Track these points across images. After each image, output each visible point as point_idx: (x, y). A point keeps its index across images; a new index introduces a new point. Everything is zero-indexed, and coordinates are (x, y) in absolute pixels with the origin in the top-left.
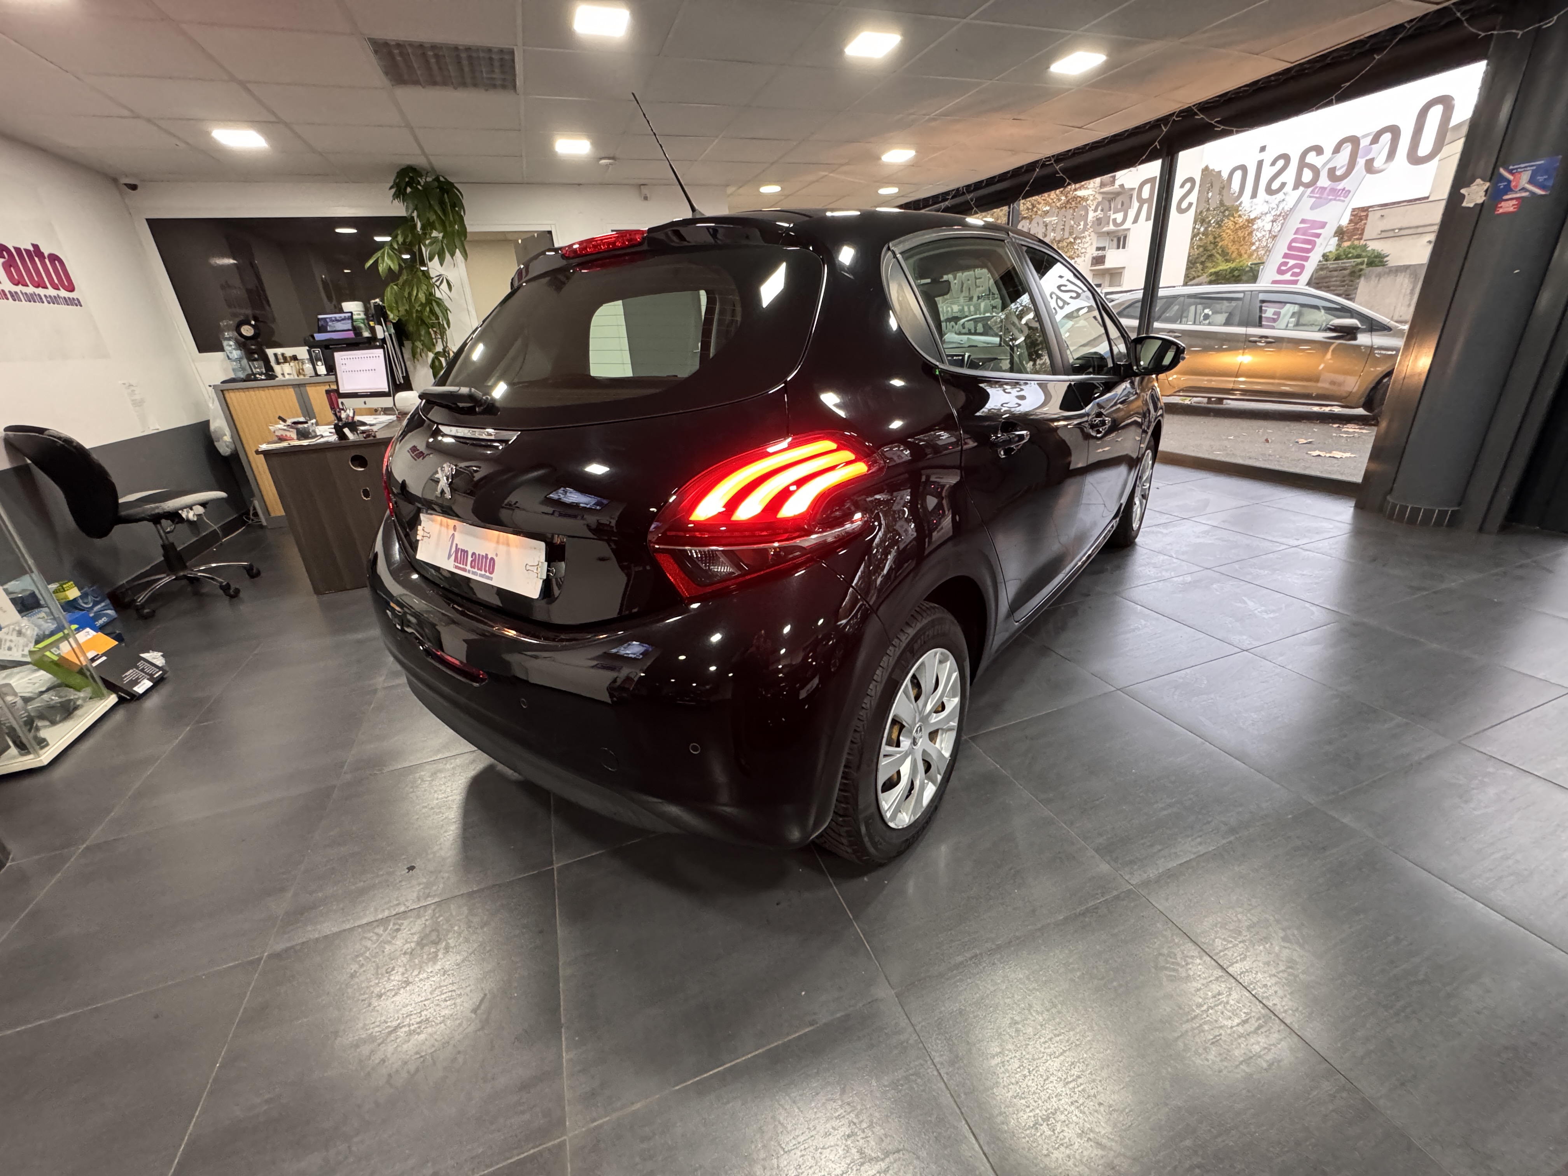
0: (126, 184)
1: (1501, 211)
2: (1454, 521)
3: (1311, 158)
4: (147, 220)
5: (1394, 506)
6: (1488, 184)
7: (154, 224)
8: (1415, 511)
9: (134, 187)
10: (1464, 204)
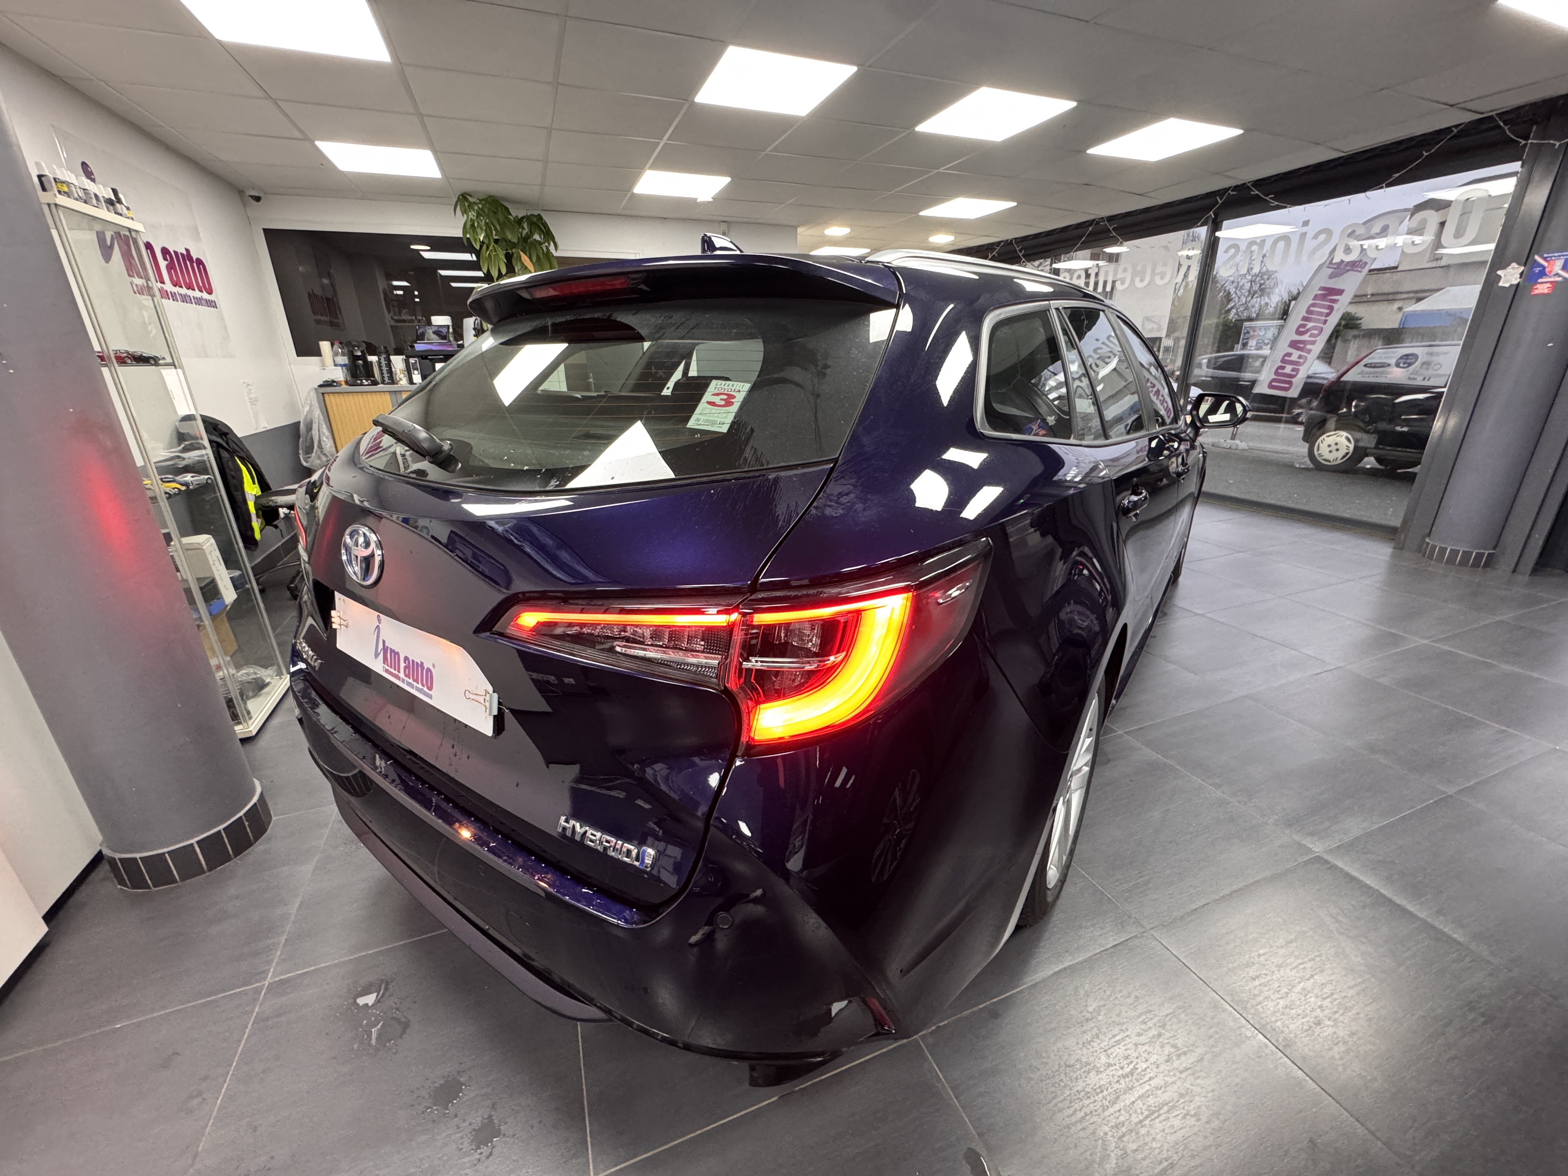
0: (251, 196)
1: (1536, 292)
2: (1490, 562)
4: (265, 230)
5: (1434, 547)
6: (1522, 268)
7: (270, 234)
8: (1454, 553)
9: (258, 199)
10: (1501, 284)
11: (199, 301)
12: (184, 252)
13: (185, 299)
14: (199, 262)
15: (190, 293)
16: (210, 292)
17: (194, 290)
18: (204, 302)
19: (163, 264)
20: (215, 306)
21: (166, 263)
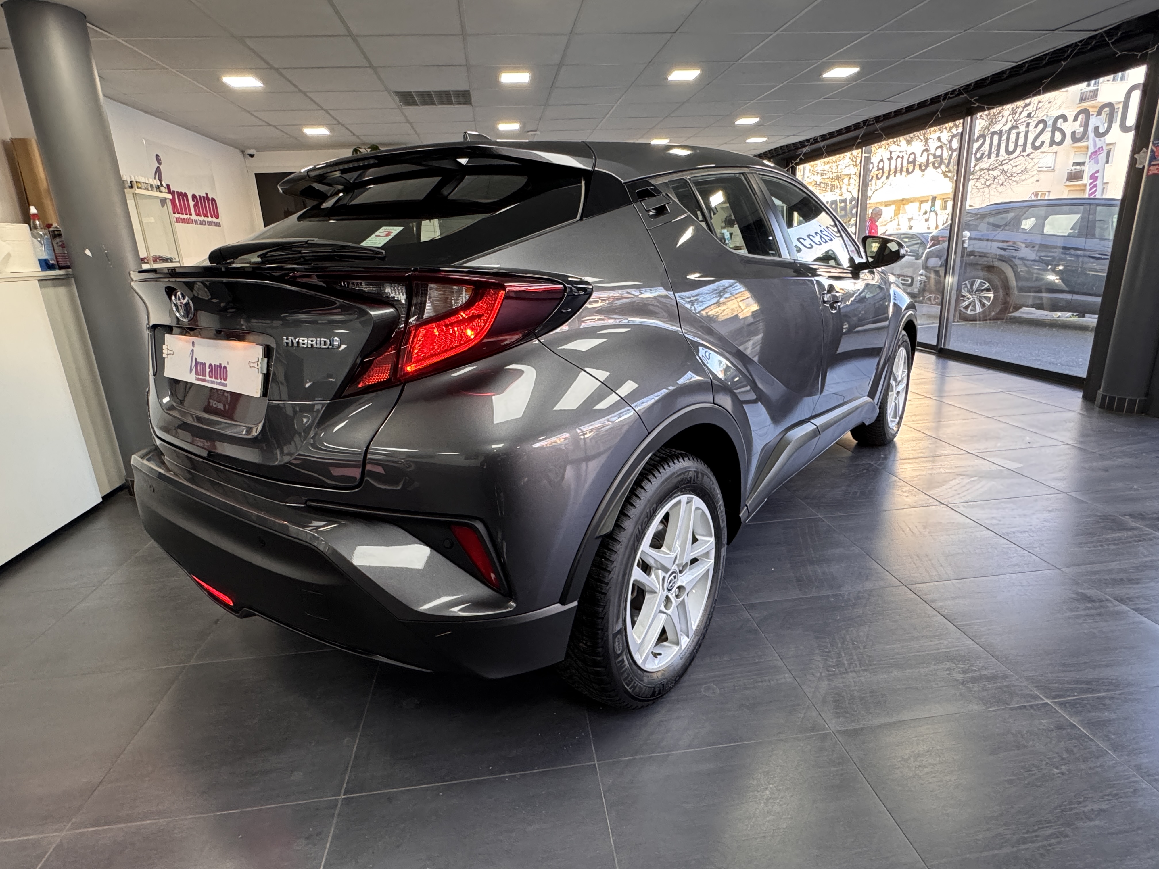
0: (249, 154)
1: (1151, 172)
3: (1060, 123)
4: (256, 174)
7: (258, 177)
9: (252, 156)
10: (1137, 166)
11: (210, 224)
12: (205, 195)
13: (202, 223)
14: (213, 200)
15: (206, 219)
16: (217, 217)
17: (208, 217)
18: (213, 224)
19: (192, 203)
20: (220, 226)
21: (194, 203)
